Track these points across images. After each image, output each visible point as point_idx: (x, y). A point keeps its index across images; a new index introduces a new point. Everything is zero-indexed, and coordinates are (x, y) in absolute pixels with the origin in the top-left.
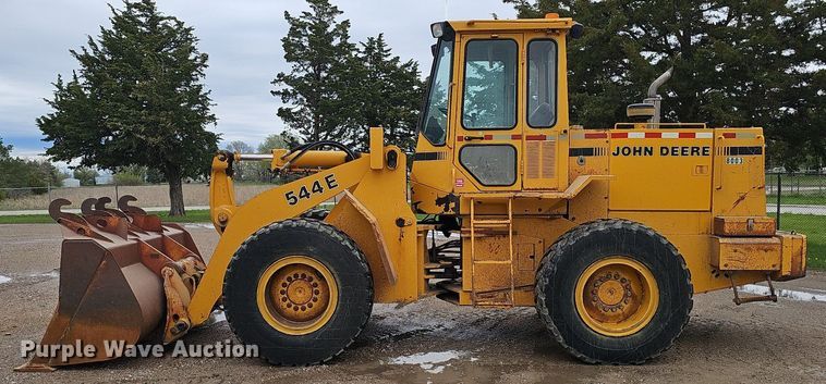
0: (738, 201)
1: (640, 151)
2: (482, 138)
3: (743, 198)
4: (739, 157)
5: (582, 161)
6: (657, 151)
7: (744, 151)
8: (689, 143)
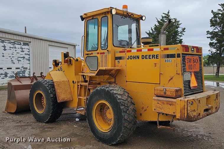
0: (170, 80)
1: (135, 57)
2: (90, 54)
3: (172, 79)
4: (170, 59)
5: (118, 62)
6: (140, 57)
7: (172, 56)
8: (151, 53)
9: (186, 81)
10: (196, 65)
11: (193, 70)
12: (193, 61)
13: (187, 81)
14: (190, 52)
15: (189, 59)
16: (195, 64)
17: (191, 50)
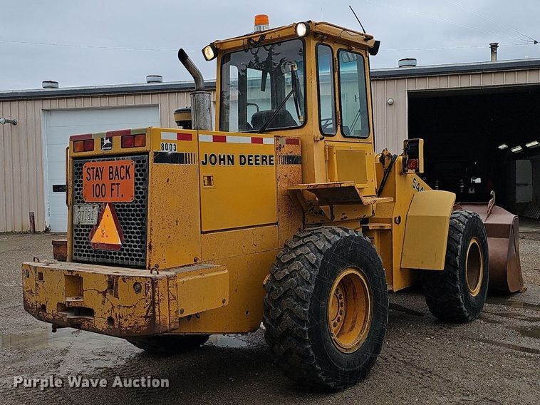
9: (83, 226)
10: (118, 184)
11: (108, 199)
12: (110, 173)
13: (87, 226)
14: (98, 150)
15: (93, 168)
16: (117, 181)
17: (102, 143)
